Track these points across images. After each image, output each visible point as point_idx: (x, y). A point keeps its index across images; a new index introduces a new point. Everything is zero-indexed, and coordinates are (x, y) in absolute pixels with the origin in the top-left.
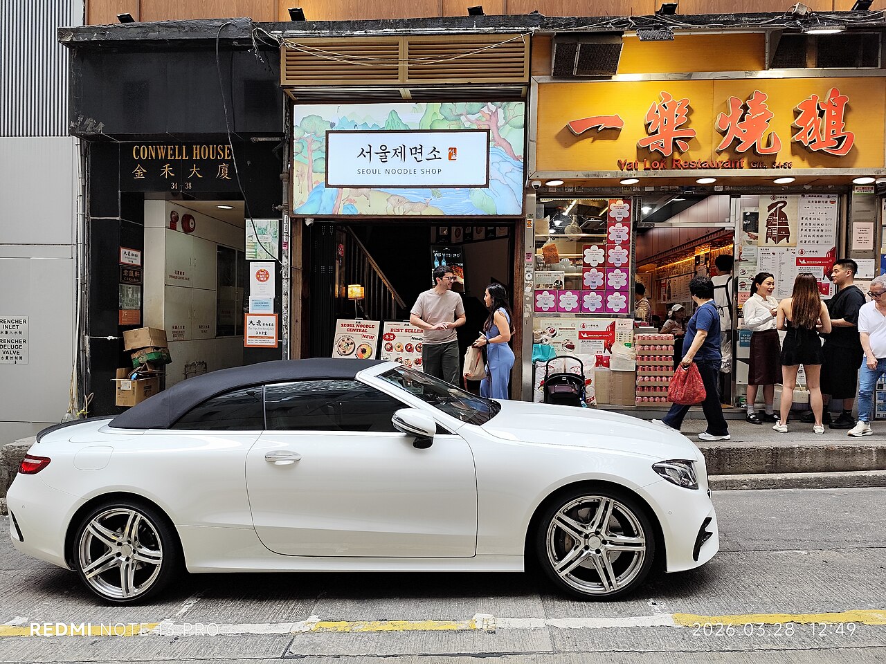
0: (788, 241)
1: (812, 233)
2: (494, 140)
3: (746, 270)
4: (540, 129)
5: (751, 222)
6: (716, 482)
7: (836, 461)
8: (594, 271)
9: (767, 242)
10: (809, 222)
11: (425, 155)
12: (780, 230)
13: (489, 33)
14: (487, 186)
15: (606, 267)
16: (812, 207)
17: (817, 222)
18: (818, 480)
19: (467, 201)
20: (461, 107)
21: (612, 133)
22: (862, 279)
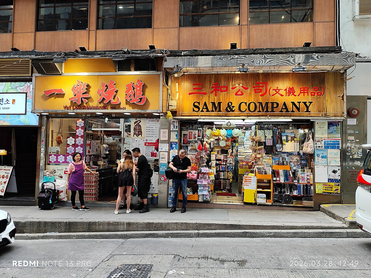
0: (142, 136)
1: (150, 133)
2: (29, 97)
3: (126, 147)
4: (36, 93)
5: (128, 129)
6: (64, 236)
7: (111, 227)
8: (71, 147)
9: (134, 136)
10: (149, 129)
11: (4, 102)
12: (139, 132)
13: (17, 58)
14: (25, 114)
15: (75, 146)
16: (150, 123)
17: (152, 129)
18: (101, 235)
19: (19, 120)
20: (18, 84)
21: (61, 95)
22: (164, 152)
